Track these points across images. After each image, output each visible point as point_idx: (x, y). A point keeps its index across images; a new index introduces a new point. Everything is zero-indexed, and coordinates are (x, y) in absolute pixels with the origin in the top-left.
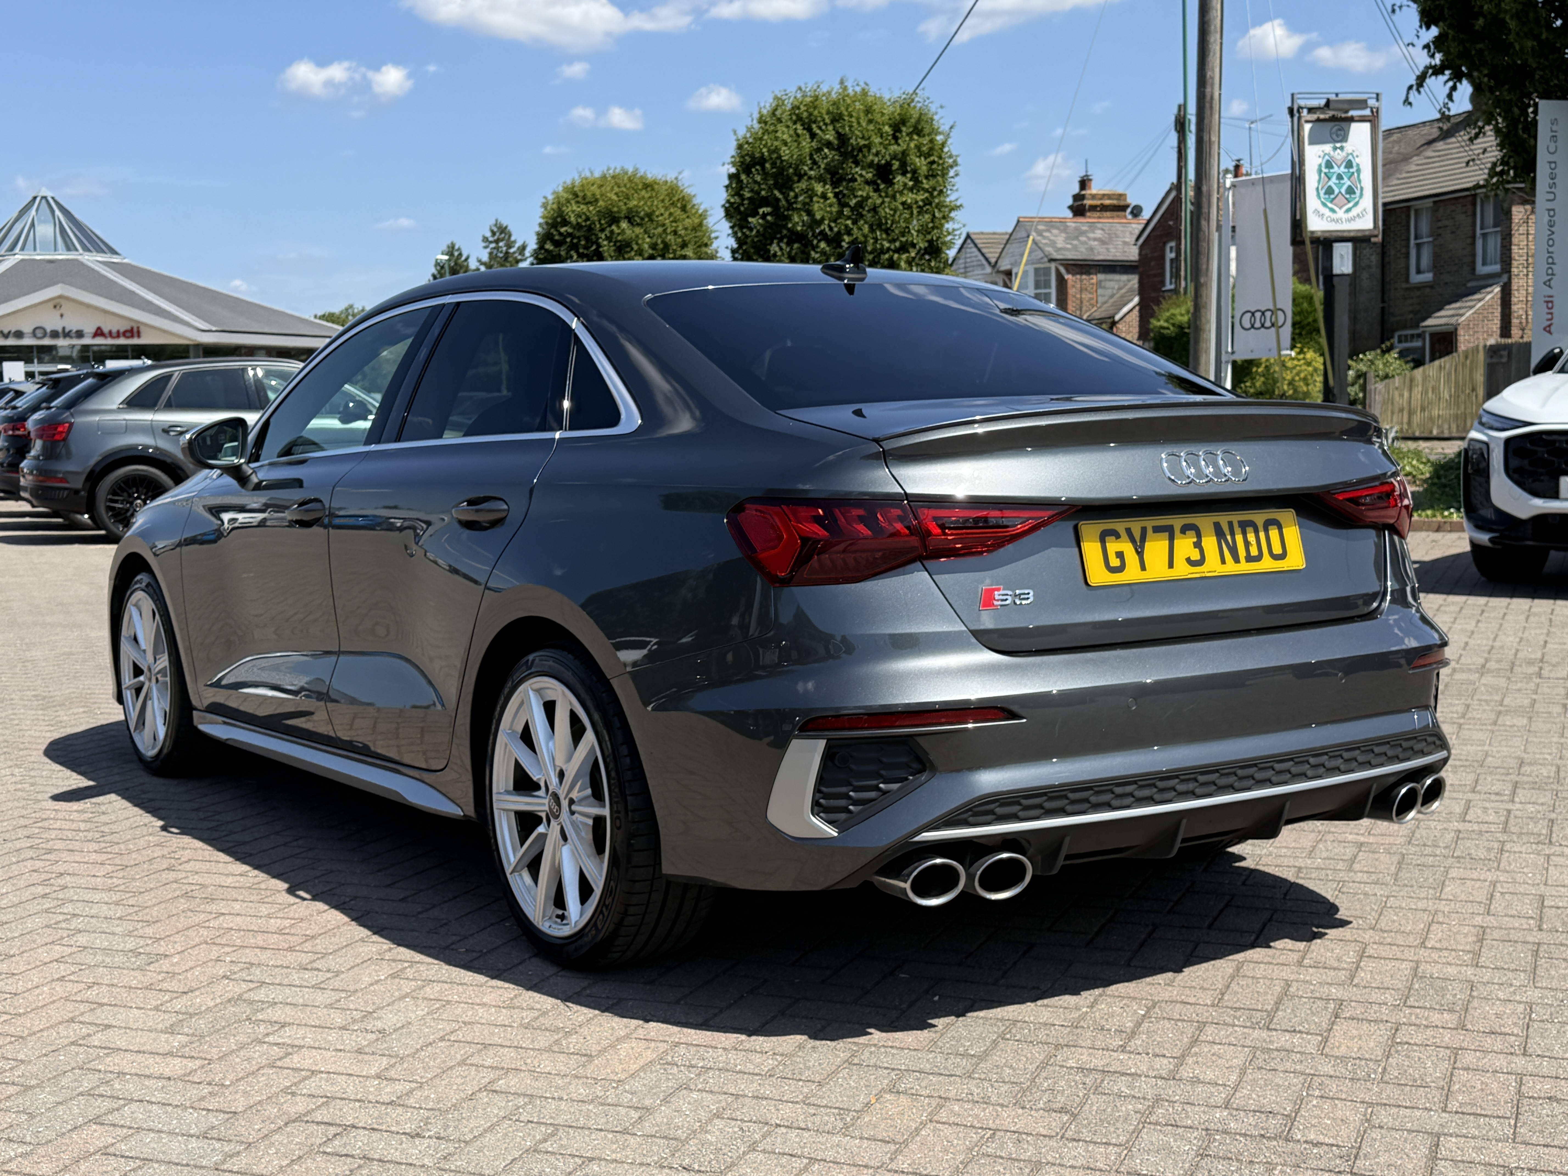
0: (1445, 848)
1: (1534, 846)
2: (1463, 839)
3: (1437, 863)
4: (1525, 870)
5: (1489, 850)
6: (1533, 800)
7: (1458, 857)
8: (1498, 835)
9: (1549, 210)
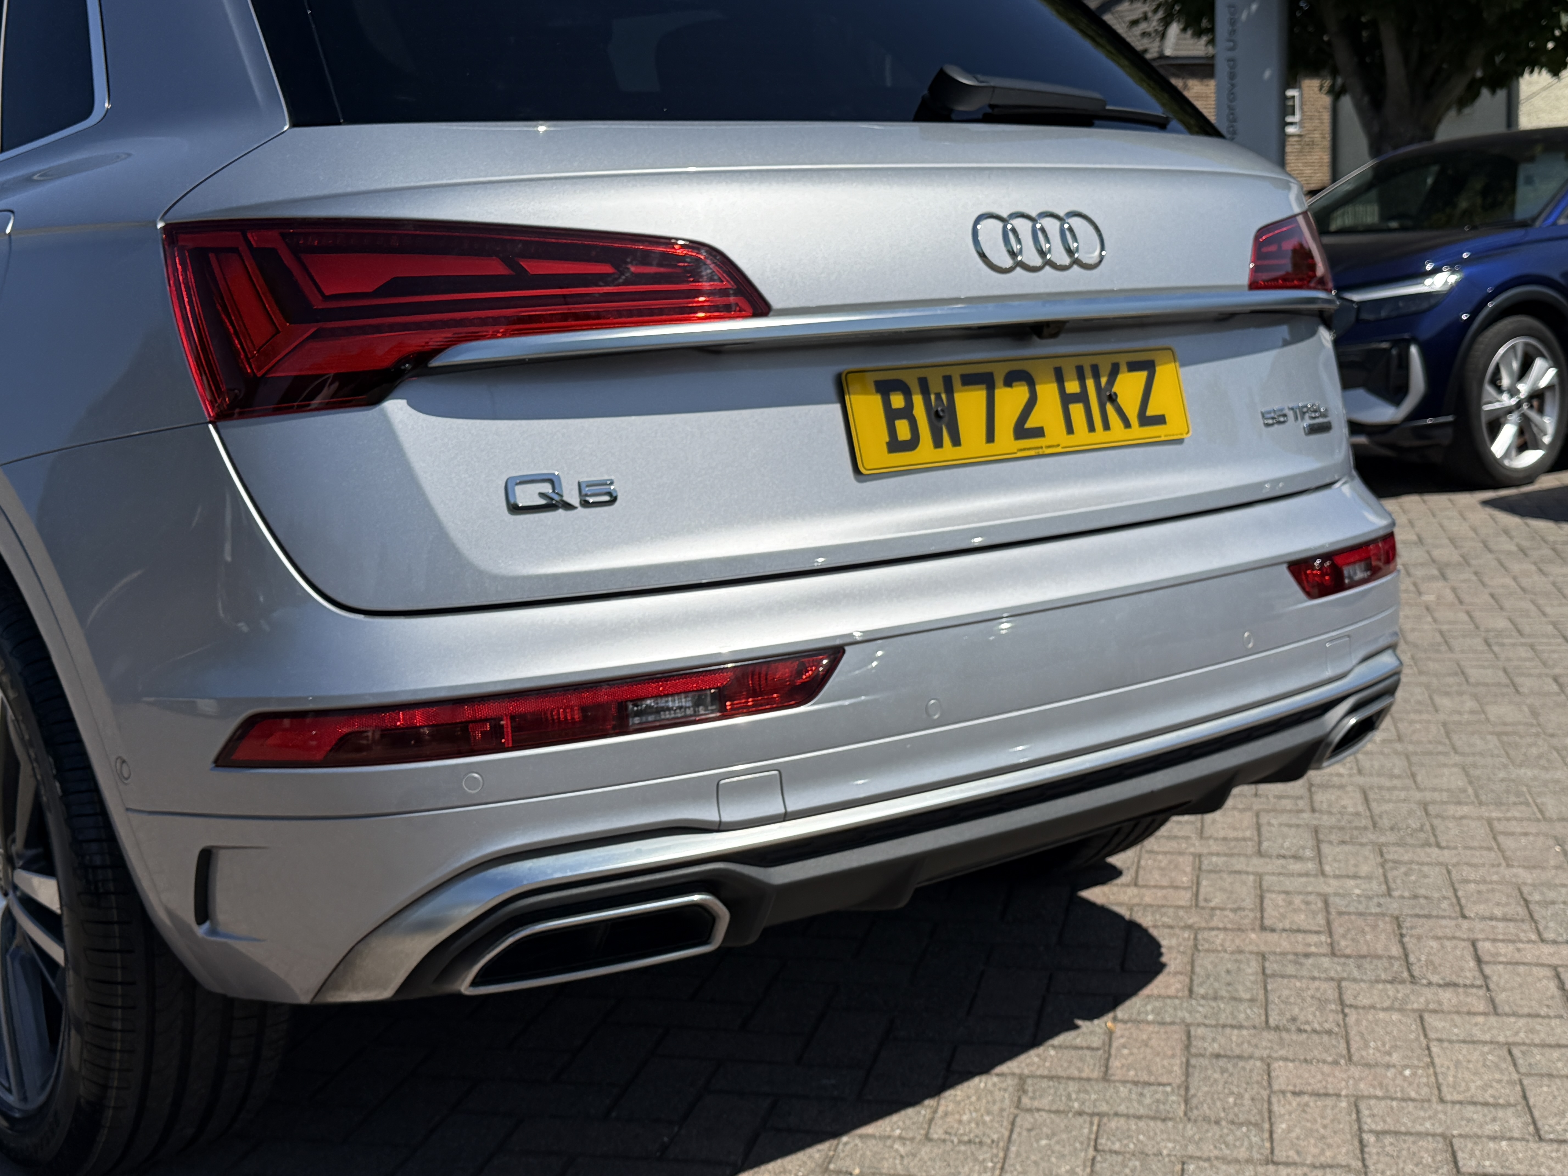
0: (1252, 1000)
1: (1390, 989)
2: (1274, 975)
3: (1247, 1049)
4: (1395, 1058)
5: (1322, 1003)
6: (1352, 871)
7: (1277, 1028)
8: (1326, 962)
9: (1229, 60)
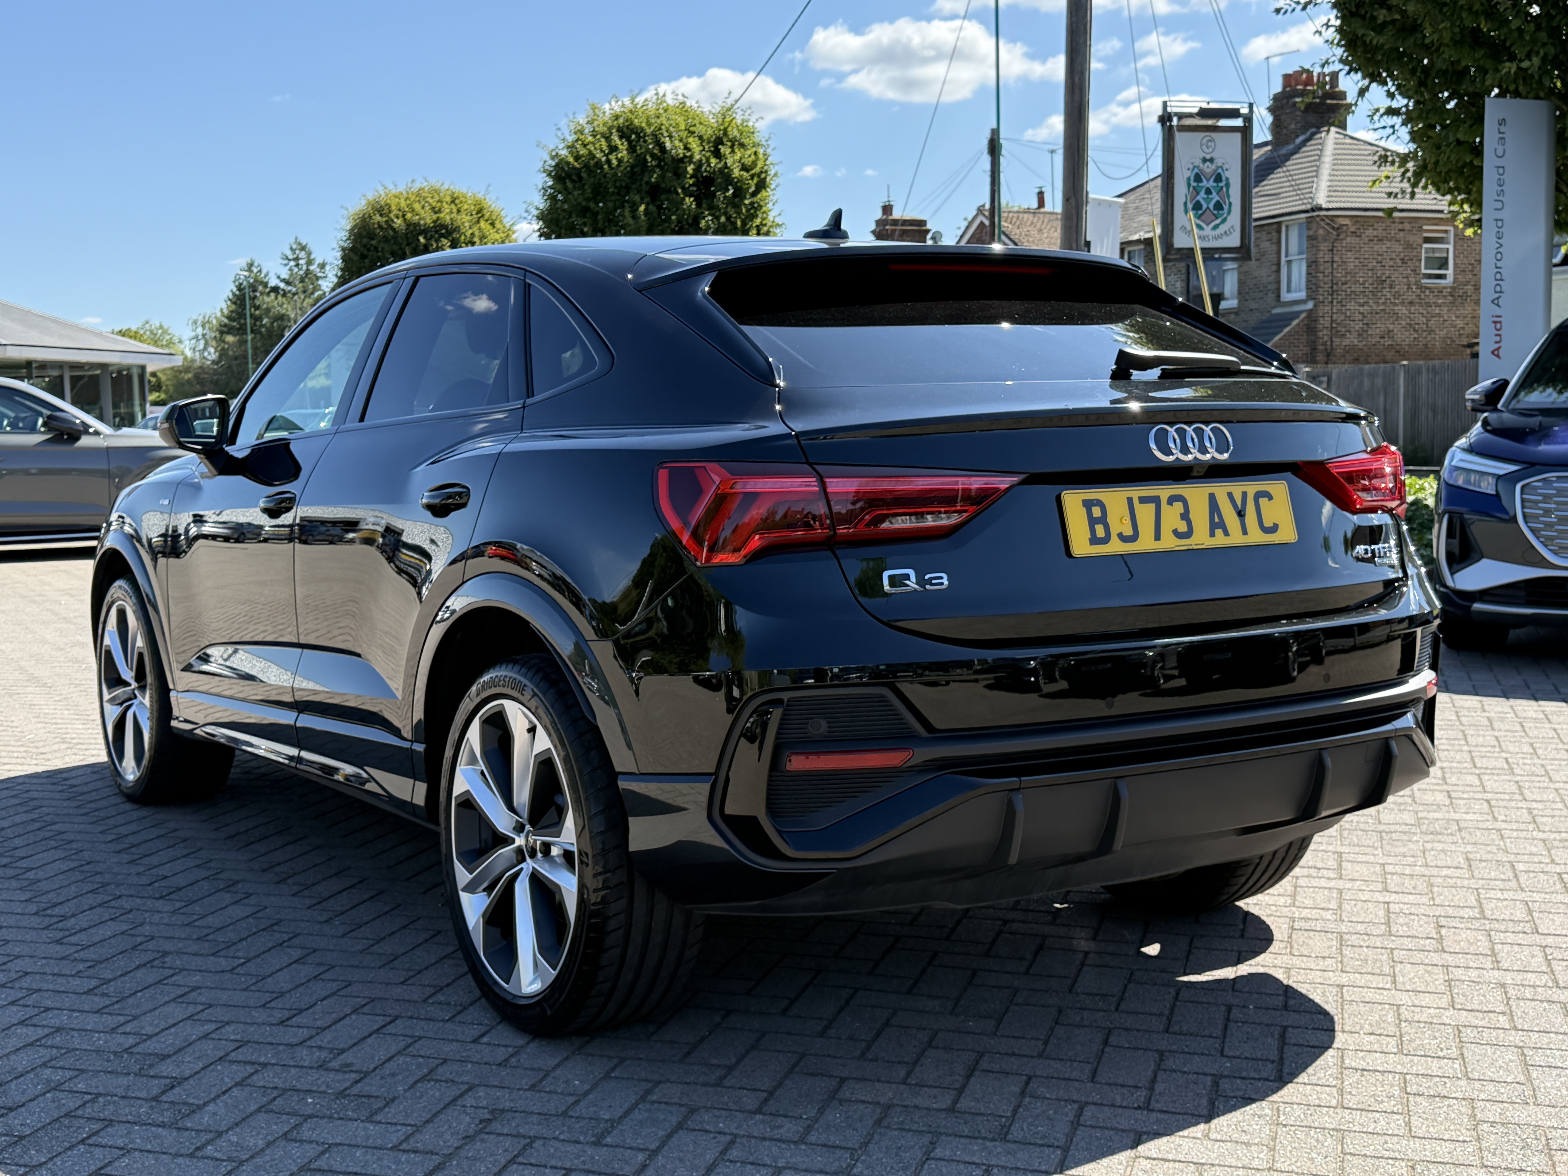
9: (1497, 220)
